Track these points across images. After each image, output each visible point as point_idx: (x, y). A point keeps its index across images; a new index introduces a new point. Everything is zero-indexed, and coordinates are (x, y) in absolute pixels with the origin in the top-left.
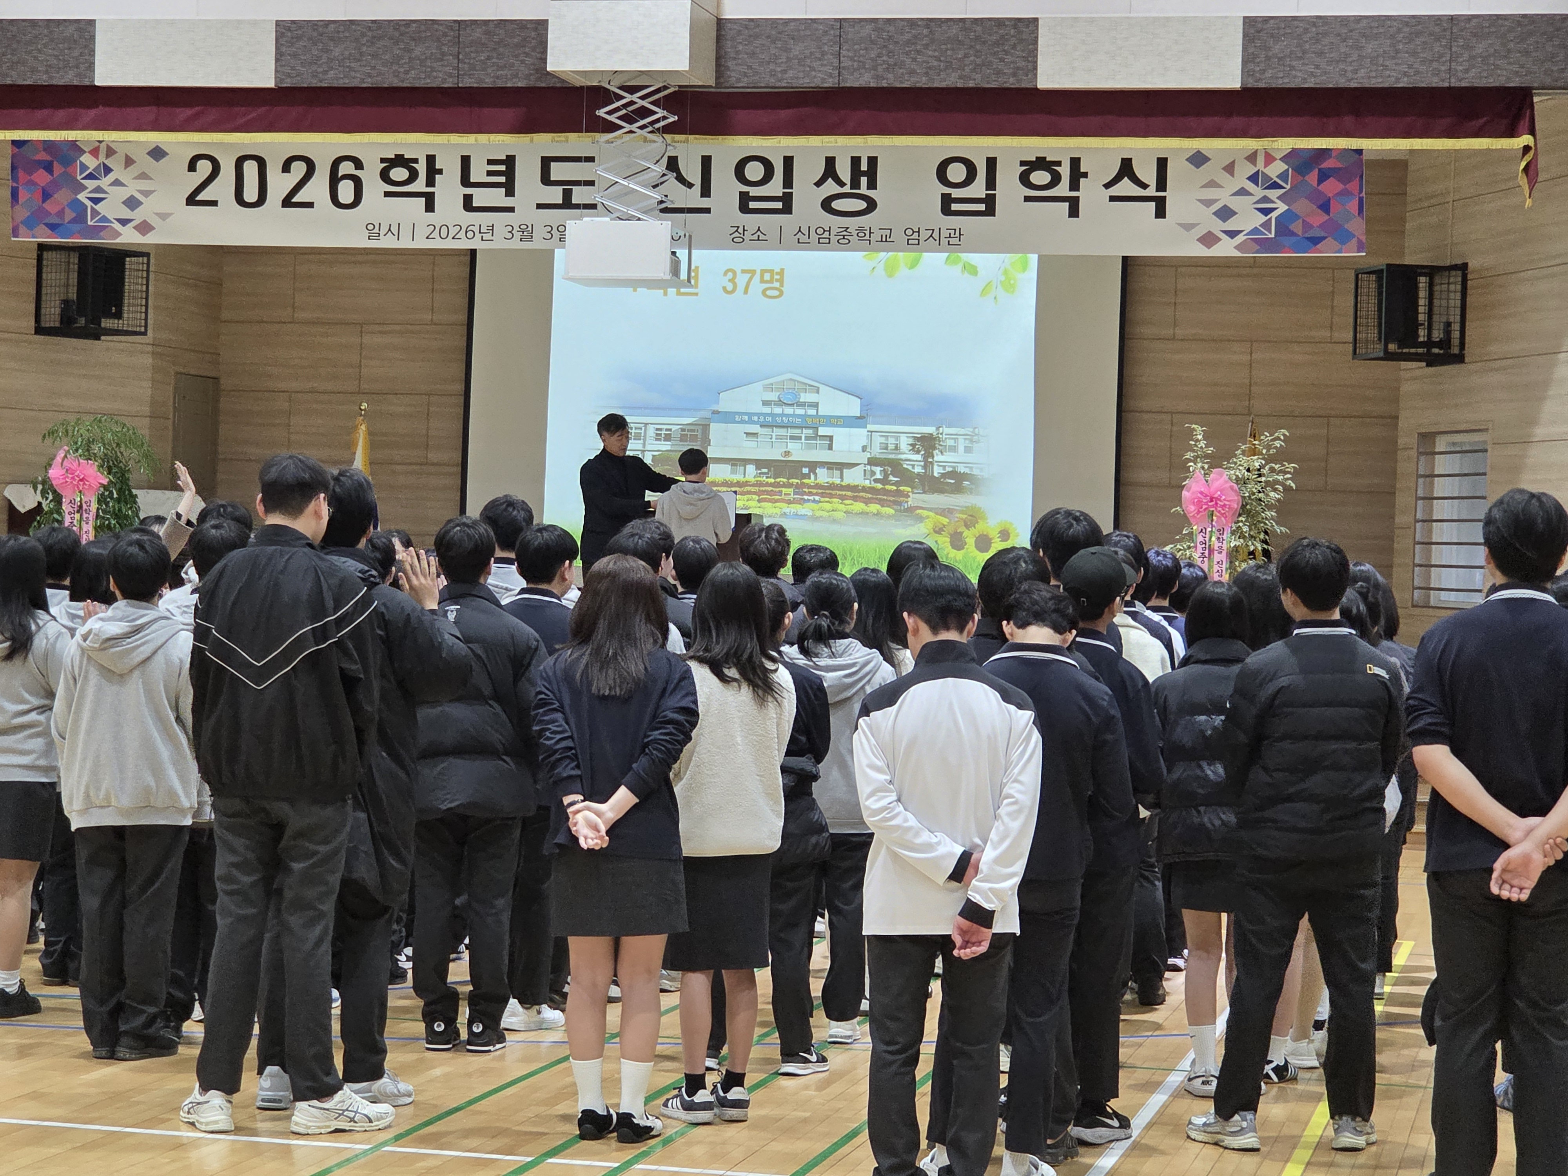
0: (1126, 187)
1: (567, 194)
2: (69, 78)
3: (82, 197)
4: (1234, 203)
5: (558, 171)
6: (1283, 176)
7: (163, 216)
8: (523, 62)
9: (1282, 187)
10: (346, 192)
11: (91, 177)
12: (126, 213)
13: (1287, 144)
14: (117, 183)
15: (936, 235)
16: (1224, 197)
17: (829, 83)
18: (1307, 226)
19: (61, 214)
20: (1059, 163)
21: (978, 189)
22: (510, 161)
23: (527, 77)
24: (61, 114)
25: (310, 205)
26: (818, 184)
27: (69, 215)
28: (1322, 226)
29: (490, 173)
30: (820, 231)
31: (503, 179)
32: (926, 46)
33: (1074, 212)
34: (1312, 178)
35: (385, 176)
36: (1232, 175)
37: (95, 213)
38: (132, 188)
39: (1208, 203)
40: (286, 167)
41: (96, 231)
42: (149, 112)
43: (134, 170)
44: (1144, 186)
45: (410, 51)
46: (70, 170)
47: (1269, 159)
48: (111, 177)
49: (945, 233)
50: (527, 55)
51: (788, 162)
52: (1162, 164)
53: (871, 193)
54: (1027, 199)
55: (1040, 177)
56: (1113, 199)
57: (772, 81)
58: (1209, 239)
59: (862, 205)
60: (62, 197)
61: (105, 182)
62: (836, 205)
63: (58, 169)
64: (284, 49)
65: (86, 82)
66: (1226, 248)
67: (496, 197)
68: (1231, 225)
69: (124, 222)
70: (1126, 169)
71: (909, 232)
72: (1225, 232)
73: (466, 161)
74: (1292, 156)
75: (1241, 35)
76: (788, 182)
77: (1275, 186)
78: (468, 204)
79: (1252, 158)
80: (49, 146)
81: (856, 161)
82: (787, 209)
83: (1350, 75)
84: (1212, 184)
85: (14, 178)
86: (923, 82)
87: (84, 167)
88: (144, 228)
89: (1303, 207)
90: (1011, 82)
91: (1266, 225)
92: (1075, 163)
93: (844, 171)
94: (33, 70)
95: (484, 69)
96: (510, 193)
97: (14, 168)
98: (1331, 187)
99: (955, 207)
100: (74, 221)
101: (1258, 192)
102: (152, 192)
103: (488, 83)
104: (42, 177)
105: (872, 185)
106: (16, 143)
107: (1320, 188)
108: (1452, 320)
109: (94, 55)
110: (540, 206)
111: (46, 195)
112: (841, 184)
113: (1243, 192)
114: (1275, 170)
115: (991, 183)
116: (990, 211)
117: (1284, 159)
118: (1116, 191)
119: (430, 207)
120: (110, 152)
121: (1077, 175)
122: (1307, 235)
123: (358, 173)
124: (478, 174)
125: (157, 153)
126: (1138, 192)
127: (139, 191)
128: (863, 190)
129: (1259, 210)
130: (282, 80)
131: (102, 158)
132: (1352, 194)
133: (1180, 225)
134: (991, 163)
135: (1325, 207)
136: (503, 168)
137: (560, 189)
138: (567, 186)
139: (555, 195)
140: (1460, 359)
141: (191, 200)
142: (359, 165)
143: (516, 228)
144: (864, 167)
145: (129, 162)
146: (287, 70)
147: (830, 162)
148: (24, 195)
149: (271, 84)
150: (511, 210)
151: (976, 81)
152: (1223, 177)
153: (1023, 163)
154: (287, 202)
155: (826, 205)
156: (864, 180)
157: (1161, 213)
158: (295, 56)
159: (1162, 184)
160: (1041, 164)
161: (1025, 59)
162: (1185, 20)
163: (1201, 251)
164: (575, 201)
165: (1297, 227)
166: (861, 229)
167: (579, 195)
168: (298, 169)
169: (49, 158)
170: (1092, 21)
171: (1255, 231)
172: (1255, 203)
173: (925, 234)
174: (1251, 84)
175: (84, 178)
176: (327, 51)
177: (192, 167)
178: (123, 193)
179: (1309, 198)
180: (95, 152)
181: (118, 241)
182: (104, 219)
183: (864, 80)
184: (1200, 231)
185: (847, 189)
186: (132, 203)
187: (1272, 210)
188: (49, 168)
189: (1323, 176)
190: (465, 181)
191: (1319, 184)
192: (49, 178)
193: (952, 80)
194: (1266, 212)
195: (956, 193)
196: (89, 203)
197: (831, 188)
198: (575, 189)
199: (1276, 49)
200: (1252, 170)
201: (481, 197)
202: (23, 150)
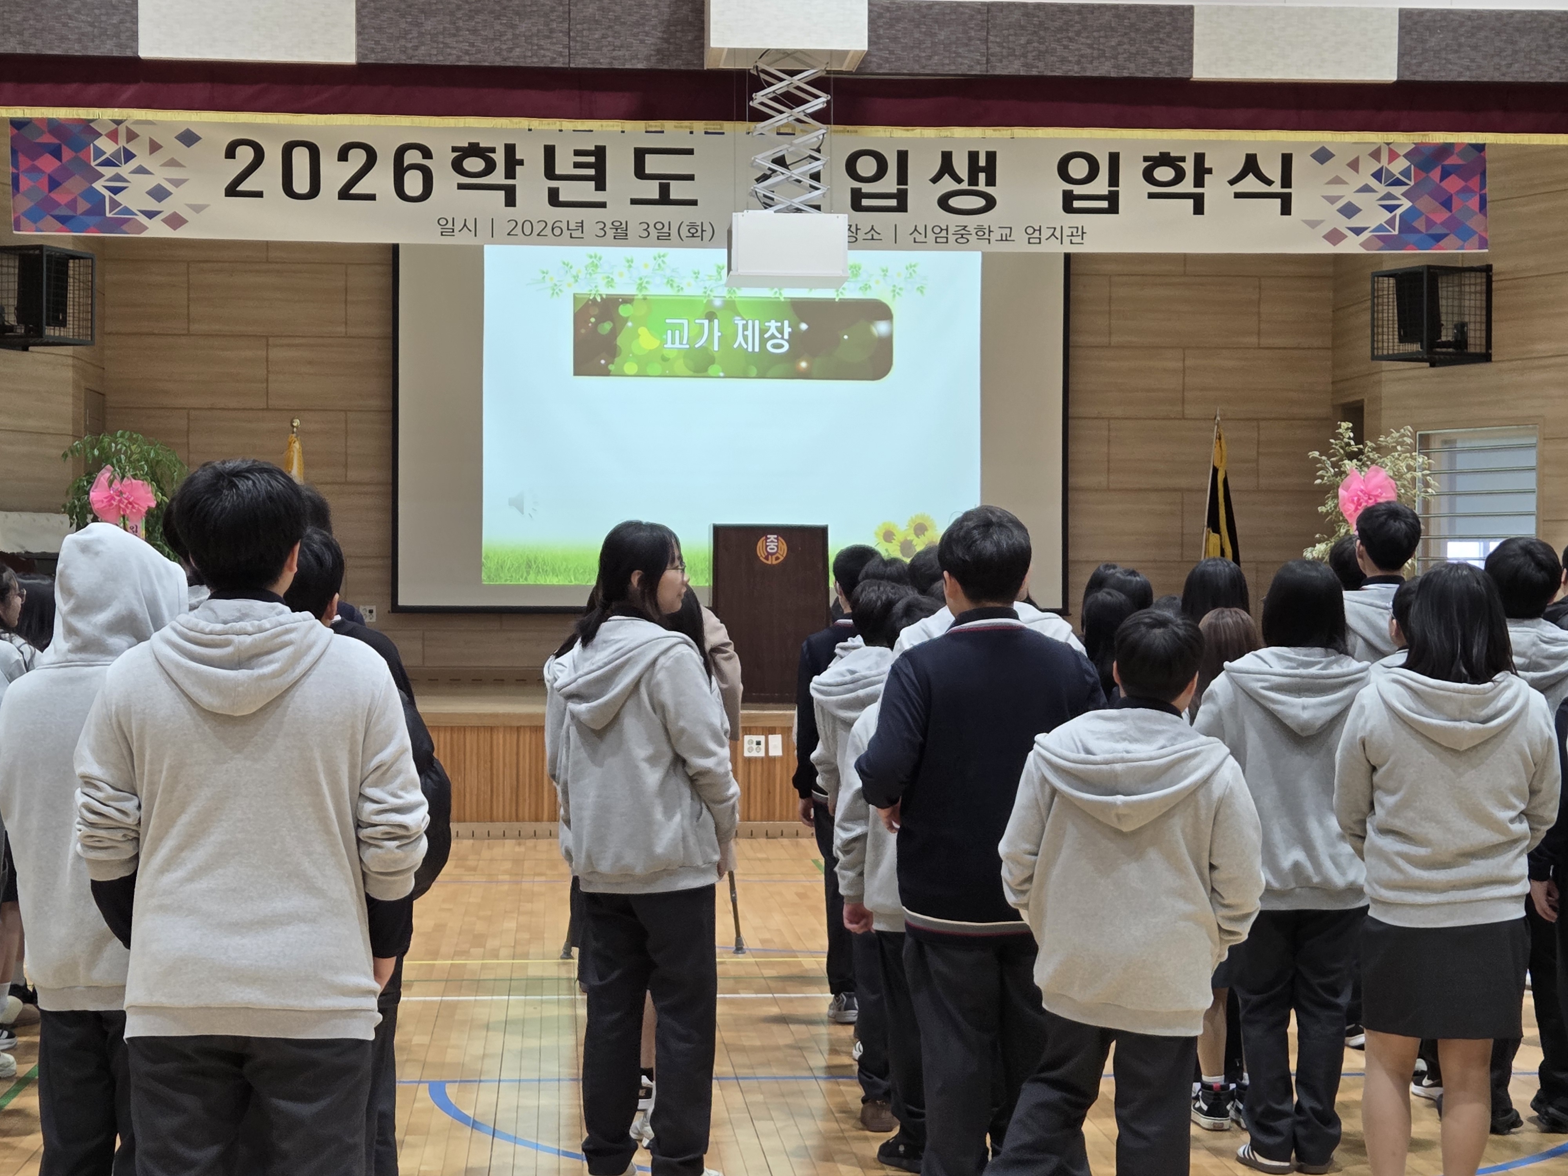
0: (1251, 184)
1: (664, 190)
2: (107, 48)
3: (98, 186)
4: (1359, 200)
5: (653, 164)
6: (1406, 173)
7: (198, 209)
8: (642, 42)
9: (1406, 184)
10: (413, 183)
11: (108, 163)
12: (152, 205)
13: (1404, 140)
14: (141, 170)
15: (1058, 234)
16: (1348, 194)
17: (977, 71)
18: (1430, 223)
19: (72, 204)
20: (1183, 159)
21: (1101, 186)
22: (600, 153)
23: (648, 58)
24: (94, 90)
25: (372, 197)
26: (935, 180)
27: (83, 206)
28: (1443, 224)
29: (577, 165)
30: (937, 230)
31: (591, 172)
32: (1078, 33)
33: (1199, 209)
34: (1436, 174)
35: (457, 166)
36: (1357, 171)
37: (115, 204)
38: (160, 177)
39: (1332, 200)
40: (343, 156)
41: (118, 224)
42: (201, 90)
43: (162, 156)
44: (1269, 182)
46: (81, 155)
47: (1393, 156)
48: (133, 164)
49: (1067, 232)
50: (647, 34)
51: (903, 157)
52: (1287, 160)
53: (990, 190)
54: (1151, 196)
55: (1164, 173)
56: (1238, 195)
57: (917, 69)
58: (1334, 236)
59: (981, 202)
60: (74, 186)
61: (125, 170)
62: (953, 202)
63: (67, 154)
64: (366, 21)
65: (129, 53)
66: (1352, 246)
67: (586, 191)
68: (1357, 221)
69: (150, 215)
70: (1251, 166)
71: (1030, 231)
72: (1351, 229)
73: (550, 152)
74: (1416, 154)
75: (1397, 28)
76: (902, 178)
77: (1398, 183)
78: (554, 198)
79: (1376, 155)
80: (55, 127)
81: (973, 157)
82: (902, 207)
83: (1504, 69)
84: (1337, 181)
85: (15, 163)
86: (1074, 71)
87: (99, 152)
88: (175, 221)
89: (1427, 204)
90: (1165, 72)
91: (1391, 222)
92: (1199, 158)
93: (961, 167)
94: (63, 38)
95: (599, 49)
96: (601, 186)
97: (14, 152)
98: (1453, 184)
99: (1077, 204)
100: (87, 213)
101: (1382, 189)
102: (184, 181)
103: (604, 63)
104: (48, 164)
105: (991, 182)
106: (18, 124)
107: (1443, 184)
109: (136, 23)
110: (634, 202)
111: (54, 184)
112: (959, 180)
113: (1366, 189)
114: (1398, 167)
115: (1114, 180)
116: (1113, 208)
117: (1406, 156)
118: (1240, 187)
119: (511, 201)
120: (132, 136)
121: (1201, 172)
122: (1430, 232)
123: (426, 162)
124: (564, 164)
125: (188, 138)
126: (1263, 188)
127: (170, 181)
128: (982, 186)
129: (1384, 207)
130: (365, 56)
131: (122, 142)
132: (1472, 191)
133: (1306, 222)
134: (1114, 159)
135: (1447, 204)
136: (592, 159)
137: (656, 184)
138: (665, 180)
139: (652, 189)
140: (1486, 357)
141: (232, 191)
142: (427, 153)
143: (609, 225)
144: (982, 162)
145: (154, 147)
146: (371, 44)
147: (947, 157)
148: (25, 182)
149: (350, 59)
150: (603, 205)
151: (1131, 70)
152: (1347, 174)
153: (1146, 159)
154: (345, 194)
155: (943, 202)
156: (982, 177)
157: (1286, 210)
158: (380, 29)
159: (1286, 181)
160: (1165, 159)
161: (1181, 48)
162: (1341, 11)
163: (1328, 248)
164: (673, 196)
165: (1420, 224)
166: (980, 228)
167: (677, 190)
168: (358, 158)
169: (57, 141)
170: (1249, 10)
171: (1380, 228)
172: (1382, 199)
173: (1046, 233)
174: (1408, 77)
175: (102, 164)
177: (230, 153)
178: (150, 182)
179: (1432, 195)
180: (113, 136)
181: (143, 235)
182: (127, 211)
183: (1014, 68)
184: (1326, 229)
185: (965, 186)
186: (159, 193)
187: (1398, 206)
188: (57, 153)
189: (1445, 175)
190: (550, 173)
191: (1442, 180)
192: (58, 163)
193: (1105, 69)
194: (1391, 209)
195: (1078, 190)
196: (107, 193)
197: (947, 184)
198: (673, 184)
199: (1432, 42)
200: (1376, 167)
201: (568, 191)
202: (25, 132)
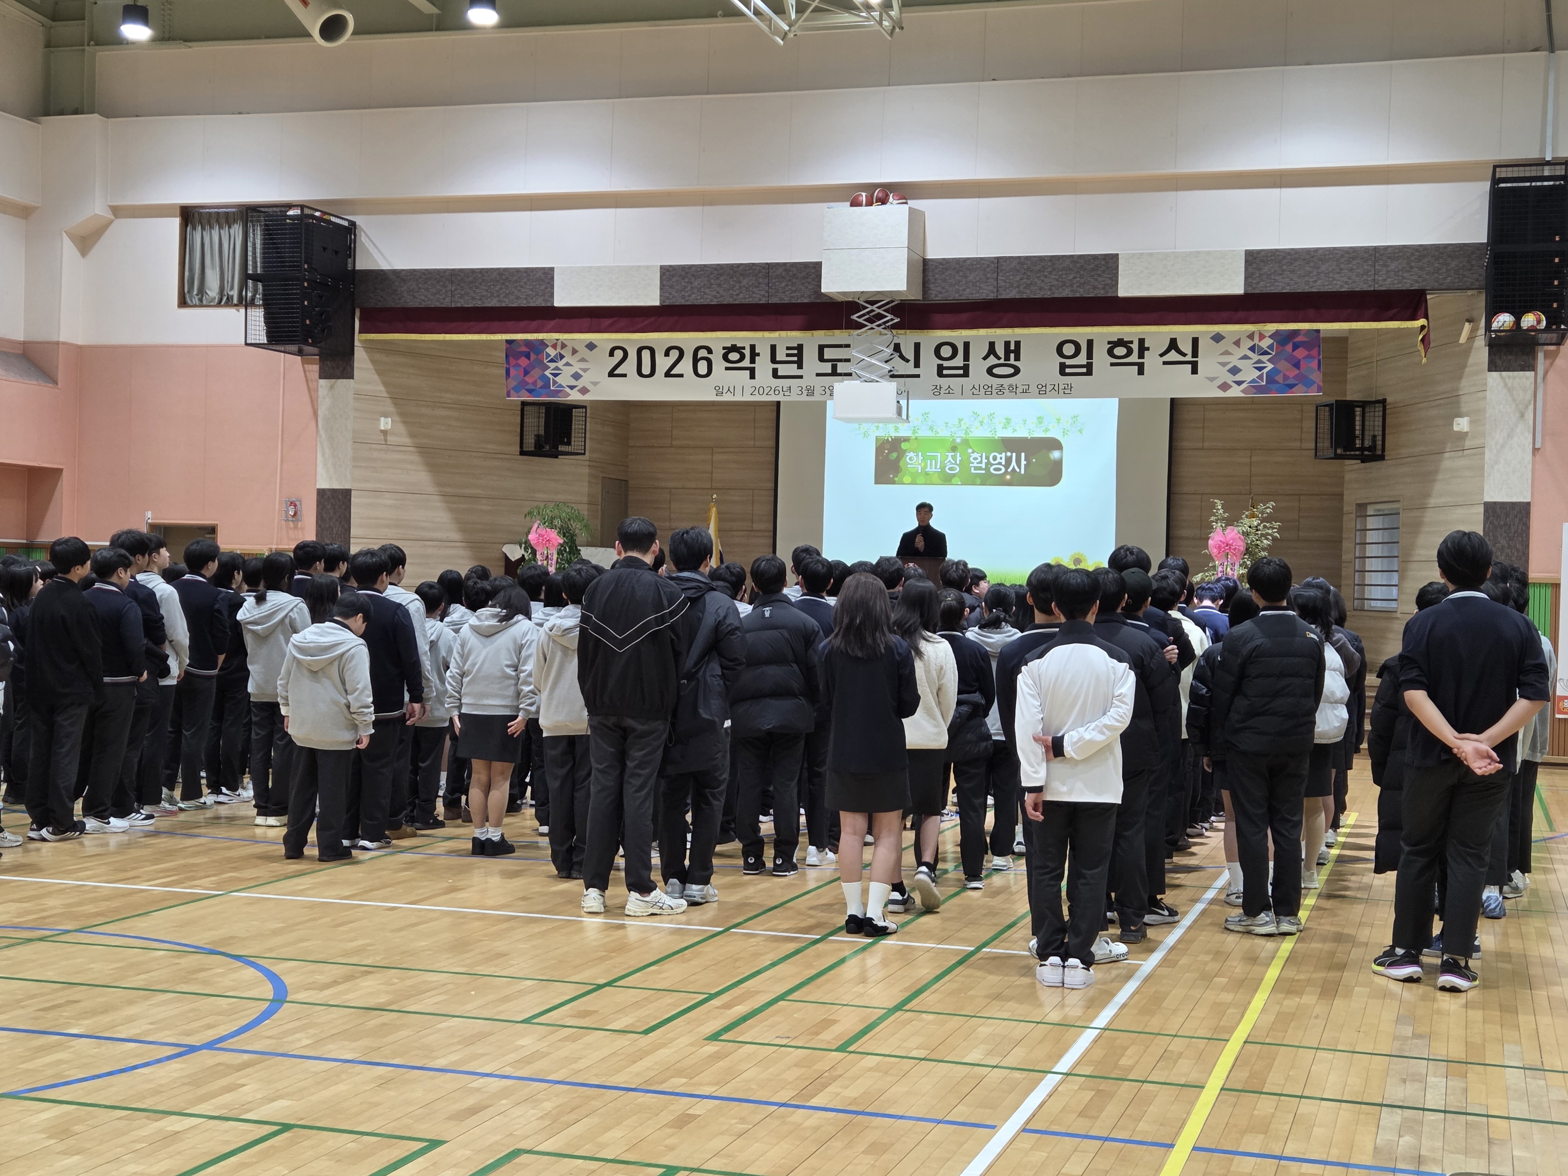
0: (1173, 356)
1: (834, 367)
2: (539, 302)
3: (547, 373)
4: (1240, 364)
5: (829, 354)
6: (1271, 347)
7: (595, 384)
8: (807, 288)
9: (1270, 354)
10: (702, 367)
11: (552, 361)
12: (573, 382)
13: (1272, 327)
14: (568, 364)
15: (1056, 388)
16: (1234, 361)
17: (992, 296)
18: (1286, 377)
19: (535, 383)
20: (1132, 342)
21: (1082, 359)
22: (800, 348)
23: (809, 297)
24: (535, 324)
25: (681, 376)
26: (985, 358)
27: (540, 384)
28: (1295, 377)
29: (788, 355)
30: (986, 387)
31: (795, 359)
32: (1050, 273)
33: (1141, 372)
34: (1289, 347)
35: (725, 358)
36: (1239, 347)
37: (555, 382)
38: (576, 367)
39: (1224, 364)
40: (667, 354)
41: (556, 393)
42: (586, 321)
43: (578, 356)
44: (1184, 355)
45: (740, 282)
46: (540, 356)
47: (1262, 337)
48: (564, 361)
49: (1062, 387)
50: (809, 283)
51: (967, 345)
52: (1195, 341)
53: (1016, 363)
54: (1112, 364)
55: (1120, 351)
56: (1165, 363)
57: (957, 296)
58: (1224, 387)
59: (1011, 371)
60: (535, 373)
61: (560, 364)
62: (996, 371)
63: (533, 356)
64: (665, 283)
65: (549, 305)
66: (1236, 392)
67: (792, 369)
68: (1238, 377)
69: (572, 387)
70: (1173, 345)
71: (1040, 387)
72: (1235, 382)
73: (773, 348)
74: (1275, 335)
75: (1243, 261)
76: (966, 357)
77: (1265, 353)
78: (775, 374)
79: (1251, 336)
80: (528, 343)
81: (1007, 344)
82: (966, 374)
83: (1311, 284)
84: (1227, 353)
85: (508, 362)
86: (1048, 294)
87: (548, 355)
88: (584, 391)
89: (1284, 365)
90: (1101, 293)
91: (1260, 377)
92: (1142, 341)
93: (1000, 350)
94: (518, 298)
95: (784, 292)
96: (800, 367)
97: (507, 356)
98: (1300, 353)
99: (1068, 370)
100: (541, 388)
101: (1255, 357)
102: (588, 369)
103: (786, 300)
104: (523, 362)
105: (1017, 358)
106: (508, 342)
107: (1294, 353)
108: (1376, 433)
109: (553, 288)
110: (818, 375)
111: (526, 372)
112: (999, 358)
113: (1245, 357)
114: (1265, 343)
115: (1090, 355)
116: (1089, 373)
117: (1270, 337)
118: (1167, 358)
119: (752, 376)
120: (564, 346)
121: (1143, 349)
122: (1286, 383)
123: (709, 356)
124: (781, 356)
125: (591, 346)
126: (1180, 358)
127: (581, 369)
128: (1012, 362)
129: (1256, 368)
130: (664, 301)
131: (559, 349)
132: (1313, 357)
133: (1207, 378)
134: (1090, 343)
135: (1297, 365)
136: (795, 352)
137: (830, 364)
138: (834, 362)
139: (827, 368)
140: (1382, 458)
141: (611, 374)
142: (710, 351)
143: (804, 388)
144: (1012, 347)
145: (574, 352)
146: (667, 295)
147: (992, 345)
148: (513, 372)
149: (657, 303)
150: (801, 377)
151: (1081, 293)
152: (1233, 349)
153: (1109, 343)
154: (668, 374)
155: (990, 371)
156: (1012, 356)
157: (1195, 371)
158: (671, 287)
159: (1195, 354)
160: (1120, 343)
161: (1111, 279)
162: (1208, 253)
163: (1220, 394)
164: (839, 371)
165: (1279, 378)
166: (1011, 386)
167: (841, 368)
168: (674, 354)
169: (527, 350)
170: (1151, 255)
171: (1253, 381)
172: (1254, 363)
173: (1049, 388)
174: (1250, 291)
175: (549, 361)
176: (691, 283)
177: (611, 354)
178: (572, 370)
179: (1287, 360)
180: (554, 346)
181: (569, 398)
182: (560, 386)
183: (1013, 294)
184: (1219, 382)
185: (1002, 361)
186: (576, 376)
187: (1265, 367)
188: (528, 356)
189: (1295, 347)
190: (774, 360)
191: (1293, 351)
192: (528, 362)
193: (1066, 293)
194: (1260, 369)
195: (1068, 362)
196: (551, 377)
197: (992, 361)
198: (839, 364)
199: (1266, 269)
200: (1251, 344)
201: (783, 370)
202: (512, 345)
